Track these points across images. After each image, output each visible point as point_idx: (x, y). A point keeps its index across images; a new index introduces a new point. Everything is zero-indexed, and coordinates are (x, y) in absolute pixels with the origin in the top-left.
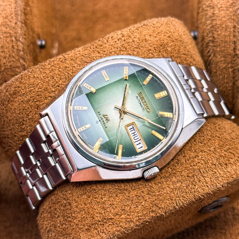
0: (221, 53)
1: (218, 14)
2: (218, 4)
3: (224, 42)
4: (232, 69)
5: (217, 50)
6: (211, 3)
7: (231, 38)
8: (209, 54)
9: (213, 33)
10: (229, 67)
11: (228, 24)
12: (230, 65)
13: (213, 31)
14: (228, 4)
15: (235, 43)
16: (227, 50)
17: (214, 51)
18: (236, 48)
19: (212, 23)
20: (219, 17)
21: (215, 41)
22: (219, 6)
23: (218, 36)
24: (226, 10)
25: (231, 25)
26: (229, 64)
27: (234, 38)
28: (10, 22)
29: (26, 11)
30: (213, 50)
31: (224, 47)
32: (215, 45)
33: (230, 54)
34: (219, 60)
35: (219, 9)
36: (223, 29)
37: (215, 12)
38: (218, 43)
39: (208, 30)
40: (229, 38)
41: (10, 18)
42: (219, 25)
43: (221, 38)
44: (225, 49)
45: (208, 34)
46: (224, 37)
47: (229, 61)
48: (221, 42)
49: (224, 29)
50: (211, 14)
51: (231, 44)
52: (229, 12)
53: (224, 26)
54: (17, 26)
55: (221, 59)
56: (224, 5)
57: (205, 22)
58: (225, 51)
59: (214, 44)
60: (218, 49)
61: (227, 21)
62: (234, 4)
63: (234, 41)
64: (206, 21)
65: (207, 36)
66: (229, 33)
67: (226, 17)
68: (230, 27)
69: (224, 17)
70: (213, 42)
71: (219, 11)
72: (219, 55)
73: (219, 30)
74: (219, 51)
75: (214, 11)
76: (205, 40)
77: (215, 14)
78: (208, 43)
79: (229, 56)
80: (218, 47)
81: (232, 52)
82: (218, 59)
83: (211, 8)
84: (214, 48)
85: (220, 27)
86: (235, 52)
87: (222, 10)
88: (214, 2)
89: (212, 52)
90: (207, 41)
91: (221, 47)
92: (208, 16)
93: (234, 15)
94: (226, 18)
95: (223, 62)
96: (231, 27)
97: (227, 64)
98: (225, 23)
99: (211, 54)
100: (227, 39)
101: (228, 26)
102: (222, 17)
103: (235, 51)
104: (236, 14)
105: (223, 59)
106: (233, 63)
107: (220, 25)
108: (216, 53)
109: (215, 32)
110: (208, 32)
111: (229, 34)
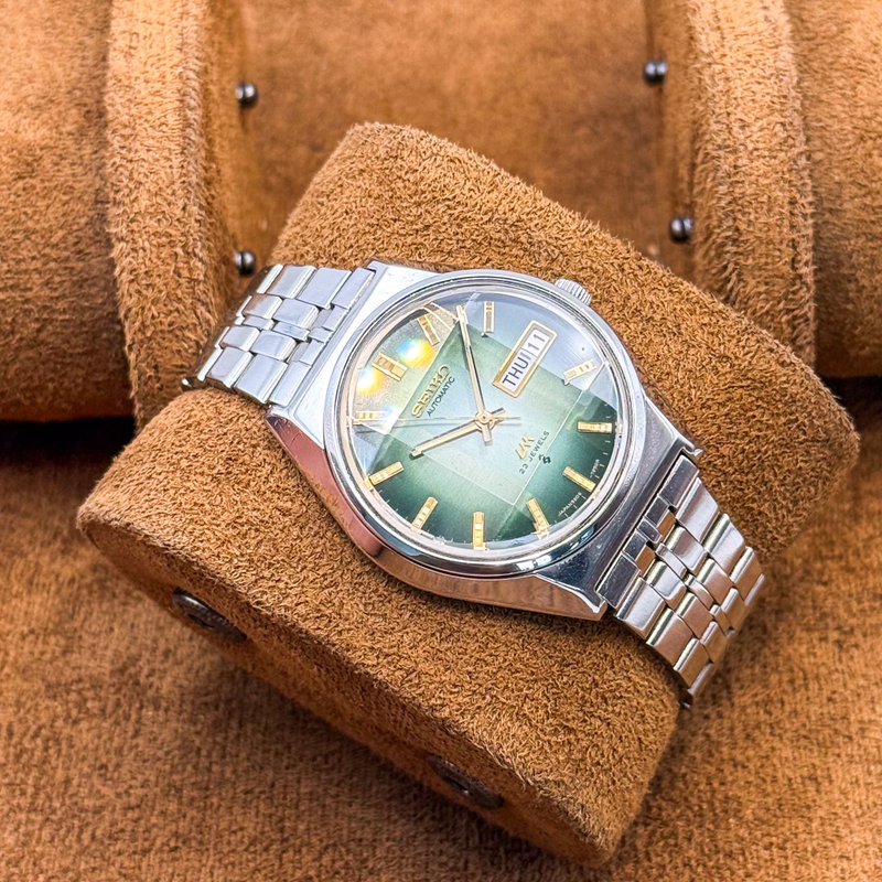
0: (757, 273)
1: (747, 168)
2: (748, 141)
3: (764, 242)
4: (788, 315)
5: (747, 263)
6: (729, 139)
7: (782, 232)
8: (726, 274)
9: (735, 219)
10: (780, 312)
11: (775, 194)
12: (782, 305)
13: (736, 214)
14: (775, 141)
15: (794, 244)
16: (773, 263)
17: (738, 267)
18: (798, 258)
19: (733, 191)
20: (751, 174)
21: (741, 239)
22: (751, 147)
23: (748, 225)
24: (769, 156)
25: (784, 196)
26: (779, 302)
27: (792, 231)
31: (767, 256)
32: (741, 250)
33: (783, 275)
34: (752, 292)
35: (751, 153)
36: (762, 208)
37: (740, 163)
38: (748, 245)
39: (722, 211)
42: (751, 195)
43: (758, 232)
44: (769, 261)
45: (721, 221)
46: (766, 229)
47: (781, 295)
48: (758, 242)
49: (765, 207)
50: (730, 166)
51: (784, 247)
52: (777, 161)
55: (757, 287)
56: (765, 142)
57: (712, 187)
58: (767, 267)
59: (738, 246)
60: (751, 261)
61: (773, 186)
62: (791, 141)
63: (793, 240)
64: (717, 186)
65: (719, 227)
66: (778, 217)
67: (768, 175)
68: (780, 202)
69: (765, 175)
70: (735, 241)
71: (749, 159)
72: (753, 278)
74: (753, 266)
75: (737, 159)
76: (714, 237)
77: (739, 167)
78: (723, 245)
79: (780, 280)
80: (748, 255)
81: (788, 268)
82: (748, 289)
83: (730, 152)
84: (739, 259)
85: (753, 201)
86: (794, 268)
87: (758, 156)
88: (735, 135)
89: (734, 270)
90: (719, 241)
91: (757, 255)
92: (720, 174)
93: (790, 171)
94: (768, 178)
95: (763, 296)
96: (783, 202)
97: (775, 302)
99: (730, 274)
100: (774, 234)
101: (775, 198)
102: (759, 176)
103: (796, 266)
104: (795, 167)
105: (762, 288)
106: (791, 300)
107: (754, 197)
108: (745, 272)
109: (740, 216)
110: (723, 217)
111: (777, 220)
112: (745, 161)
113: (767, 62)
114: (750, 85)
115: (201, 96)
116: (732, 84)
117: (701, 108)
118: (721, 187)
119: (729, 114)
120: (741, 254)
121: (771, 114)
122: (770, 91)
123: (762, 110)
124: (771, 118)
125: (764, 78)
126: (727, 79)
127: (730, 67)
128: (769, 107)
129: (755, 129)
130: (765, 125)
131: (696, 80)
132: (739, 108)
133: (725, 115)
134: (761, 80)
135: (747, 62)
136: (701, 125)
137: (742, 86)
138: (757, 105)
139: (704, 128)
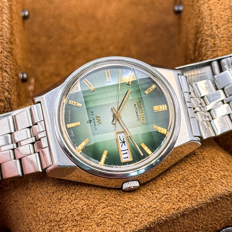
1: (219, 44)
2: (219, 34)
6: (211, 33)
14: (230, 34)
19: (213, 54)
20: (220, 47)
22: (220, 36)
24: (228, 40)
29: (12, 40)
35: (221, 39)
37: (216, 42)
50: (212, 44)
52: (231, 42)
54: (2, 55)
56: (226, 34)
57: (205, 52)
64: (207, 52)
67: (227, 47)
69: (226, 47)
71: (220, 41)
75: (215, 41)
77: (216, 44)
83: (212, 38)
87: (223, 40)
88: (214, 32)
92: (208, 47)
94: (227, 49)
102: (224, 48)
112: (218, 42)
113: (226, 3)
114: (219, 12)
115: (9, 9)
116: (212, 11)
117: (200, 21)
118: (208, 52)
119: (211, 23)
121: (228, 23)
122: (228, 14)
123: (224, 22)
124: (228, 25)
125: (225, 9)
126: (211, 10)
127: (211, 5)
128: (227, 21)
129: (222, 29)
130: (226, 28)
131: (197, 10)
132: (216, 21)
133: (210, 23)
134: (224, 10)
135: (218, 3)
136: (200, 28)
137: (216, 12)
138: (223, 20)
139: (201, 29)
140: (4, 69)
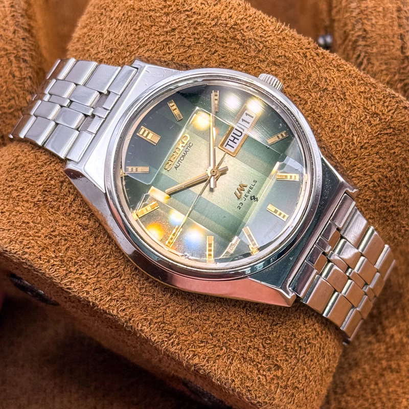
0: (379, 57)
3: (383, 37)
4: (401, 83)
5: (372, 52)
7: (394, 30)
8: (360, 60)
9: (363, 24)
10: (396, 81)
11: (387, 6)
12: (397, 77)
13: (363, 21)
15: (402, 37)
16: (389, 50)
17: (367, 55)
18: (406, 45)
19: (360, 6)
21: (368, 36)
23: (372, 27)
25: (393, 7)
26: (395, 75)
27: (400, 28)
28: (5, 30)
30: (366, 52)
31: (385, 45)
32: (368, 43)
33: (396, 57)
34: (378, 70)
36: (379, 15)
38: (373, 39)
39: (354, 19)
40: (392, 30)
41: (3, 24)
42: (372, 8)
43: (378, 31)
44: (387, 49)
45: (354, 26)
46: (383, 28)
47: (395, 71)
48: (379, 38)
49: (381, 14)
51: (395, 39)
53: (381, 9)
54: (16, 36)
55: (380, 66)
58: (386, 53)
59: (366, 41)
60: (375, 50)
63: (401, 35)
64: (349, 4)
65: (353, 30)
66: (390, 20)
68: (391, 11)
70: (364, 38)
72: (378, 61)
73: (373, 17)
74: (377, 54)
76: (350, 37)
78: (356, 41)
79: (395, 61)
80: (373, 46)
81: (399, 53)
82: (375, 68)
84: (368, 50)
85: (373, 12)
86: (403, 53)
89: (365, 57)
90: (354, 39)
91: (379, 46)
95: (384, 72)
96: (393, 11)
97: (393, 75)
98: (382, 5)
99: (363, 60)
100: (389, 31)
101: (388, 9)
103: (404, 51)
105: (384, 67)
106: (403, 73)
107: (374, 9)
108: (372, 58)
109: (365, 21)
110: (355, 23)
111: (390, 22)
120: (368, 46)
140: (22, 57)
